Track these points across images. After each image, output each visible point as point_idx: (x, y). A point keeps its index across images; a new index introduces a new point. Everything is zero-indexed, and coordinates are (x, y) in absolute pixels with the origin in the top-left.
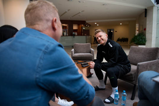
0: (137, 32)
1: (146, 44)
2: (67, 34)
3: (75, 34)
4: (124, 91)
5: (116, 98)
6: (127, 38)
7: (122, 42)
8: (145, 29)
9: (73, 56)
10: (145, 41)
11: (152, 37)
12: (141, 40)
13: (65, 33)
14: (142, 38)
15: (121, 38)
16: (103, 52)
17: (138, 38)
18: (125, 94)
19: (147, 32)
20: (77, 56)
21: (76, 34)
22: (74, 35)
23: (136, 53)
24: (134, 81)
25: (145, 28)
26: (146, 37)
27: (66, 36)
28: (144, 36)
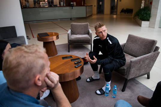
0: (143, 5)
1: (150, 20)
2: (64, 4)
3: (73, 4)
4: (115, 86)
5: (107, 91)
6: (132, 8)
7: (127, 13)
8: (151, 3)
9: (70, 39)
10: (150, 17)
11: (157, 13)
12: (145, 15)
13: (62, 3)
14: (146, 13)
15: (125, 9)
16: (99, 45)
17: (142, 13)
18: (116, 88)
19: (153, 7)
20: (74, 39)
21: (75, 3)
22: (72, 6)
23: (133, 43)
24: (125, 75)
25: (151, 1)
26: (151, 13)
27: (64, 6)
28: (149, 10)
